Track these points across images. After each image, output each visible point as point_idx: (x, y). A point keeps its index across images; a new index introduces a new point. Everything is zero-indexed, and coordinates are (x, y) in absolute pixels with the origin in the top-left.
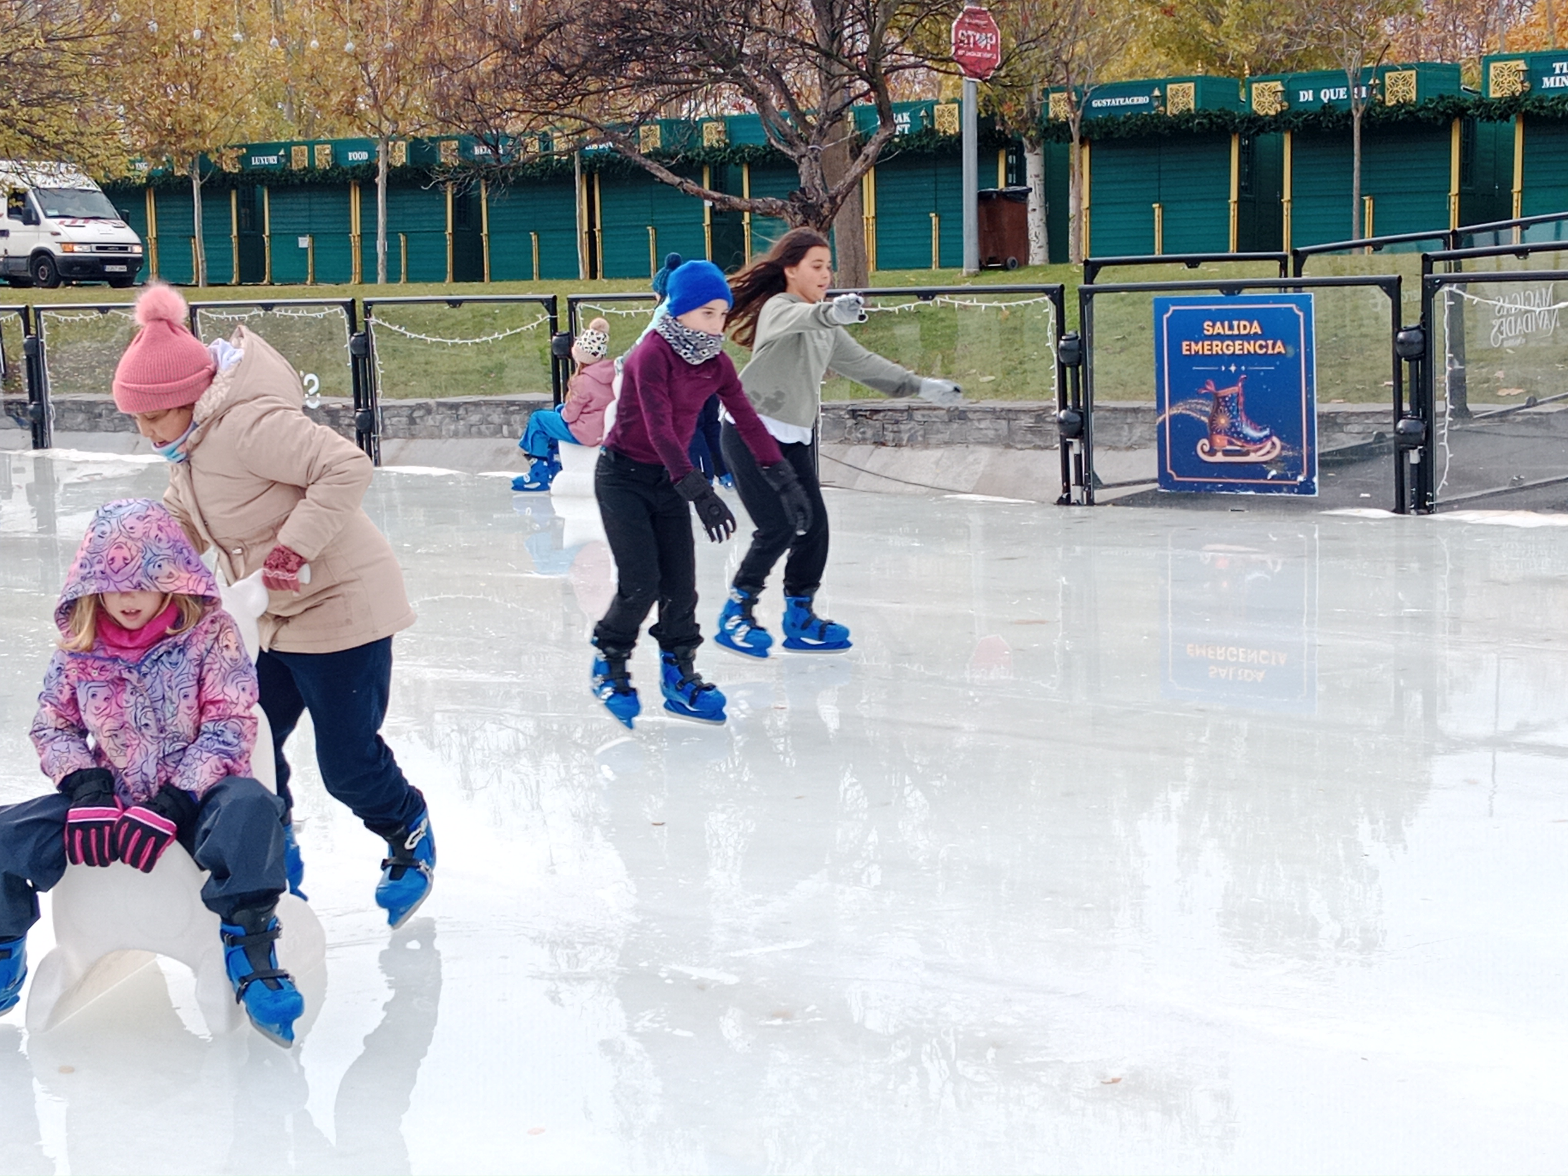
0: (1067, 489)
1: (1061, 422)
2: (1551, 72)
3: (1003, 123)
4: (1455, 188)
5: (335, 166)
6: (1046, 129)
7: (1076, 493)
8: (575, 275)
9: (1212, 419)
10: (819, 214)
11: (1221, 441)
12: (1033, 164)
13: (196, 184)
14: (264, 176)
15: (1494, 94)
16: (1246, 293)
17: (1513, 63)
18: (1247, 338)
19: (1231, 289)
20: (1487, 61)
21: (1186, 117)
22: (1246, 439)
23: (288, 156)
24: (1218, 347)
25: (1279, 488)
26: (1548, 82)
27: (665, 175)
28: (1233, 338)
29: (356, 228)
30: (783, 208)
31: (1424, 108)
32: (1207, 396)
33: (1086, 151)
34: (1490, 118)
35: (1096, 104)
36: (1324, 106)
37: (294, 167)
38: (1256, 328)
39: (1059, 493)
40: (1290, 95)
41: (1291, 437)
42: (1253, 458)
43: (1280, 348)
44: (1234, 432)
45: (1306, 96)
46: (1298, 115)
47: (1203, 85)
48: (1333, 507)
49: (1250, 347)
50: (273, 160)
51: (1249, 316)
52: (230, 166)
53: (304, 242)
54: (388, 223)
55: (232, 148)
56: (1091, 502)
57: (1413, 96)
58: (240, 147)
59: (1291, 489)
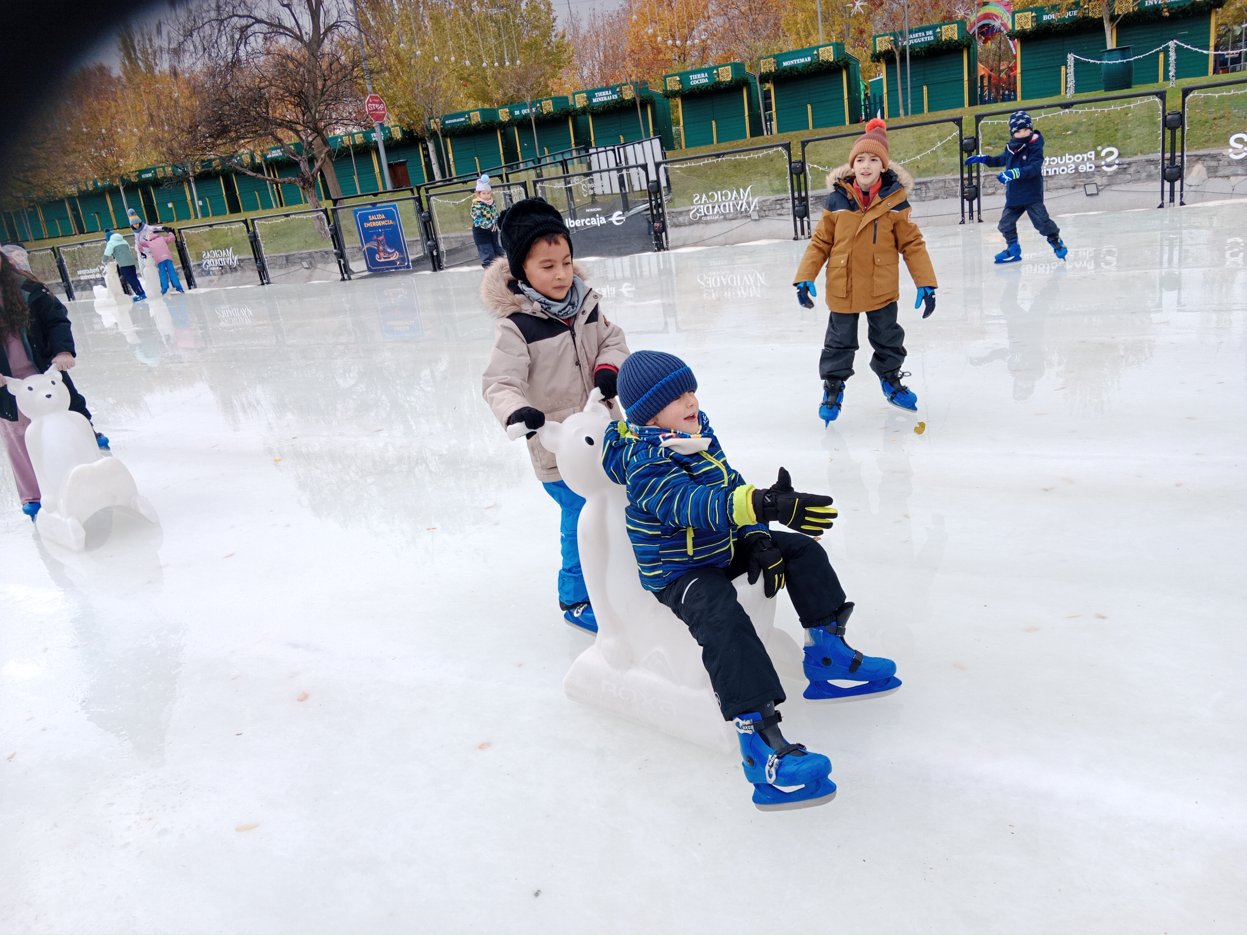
0: (343, 275)
1: (335, 254)
2: (595, 97)
3: (417, 133)
4: (573, 142)
5: (174, 175)
6: (431, 134)
7: (346, 276)
8: (272, 207)
9: (378, 247)
10: (309, 181)
11: (382, 254)
12: (431, 147)
13: (121, 188)
14: (147, 182)
15: (578, 106)
16: (378, 205)
17: (582, 95)
18: (382, 220)
19: (374, 205)
20: (574, 94)
21: (478, 124)
22: (389, 253)
23: (155, 173)
24: (374, 224)
25: (401, 268)
26: (595, 100)
27: (250, 173)
28: (378, 220)
29: (189, 198)
30: (295, 180)
31: (556, 114)
32: (375, 240)
33: (449, 140)
34: (579, 115)
35: (447, 122)
36: (524, 116)
37: (159, 177)
38: (383, 217)
39: (340, 277)
40: (511, 113)
41: (401, 251)
42: (392, 259)
43: (391, 222)
44: (385, 251)
45: (517, 113)
46: (515, 120)
47: (483, 111)
48: (416, 271)
49: (383, 223)
50: (150, 175)
51: (381, 213)
52: (133, 180)
53: (170, 205)
54: (198, 194)
55: (132, 172)
56: (350, 279)
57: (552, 109)
58: (136, 171)
59: (404, 267)
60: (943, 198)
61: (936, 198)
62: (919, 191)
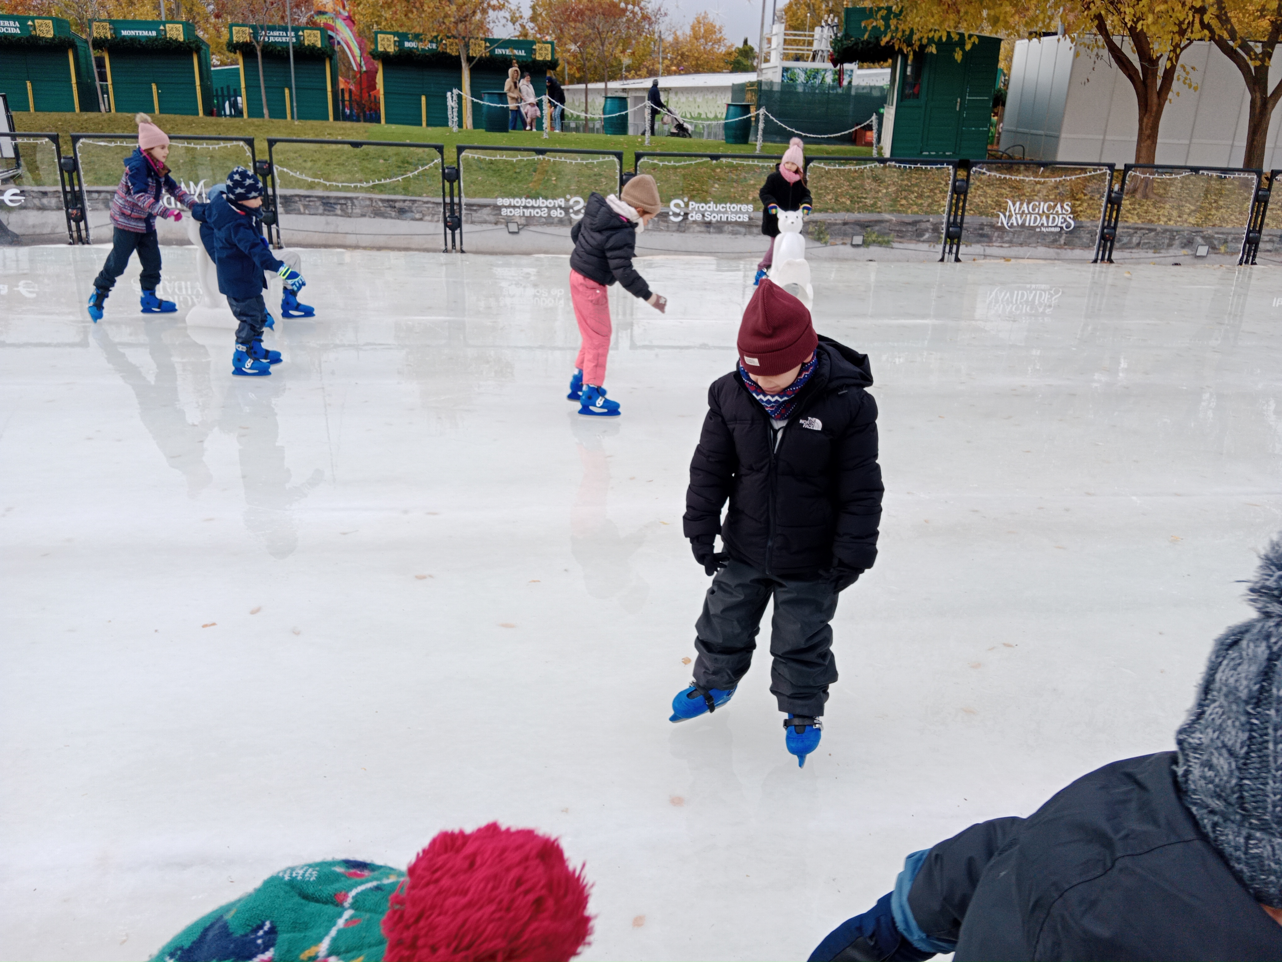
60: (370, 217)
61: (363, 215)
62: (344, 206)
